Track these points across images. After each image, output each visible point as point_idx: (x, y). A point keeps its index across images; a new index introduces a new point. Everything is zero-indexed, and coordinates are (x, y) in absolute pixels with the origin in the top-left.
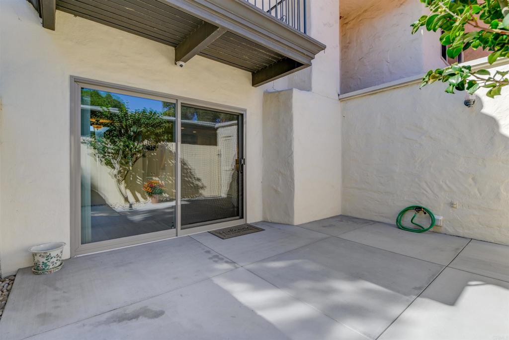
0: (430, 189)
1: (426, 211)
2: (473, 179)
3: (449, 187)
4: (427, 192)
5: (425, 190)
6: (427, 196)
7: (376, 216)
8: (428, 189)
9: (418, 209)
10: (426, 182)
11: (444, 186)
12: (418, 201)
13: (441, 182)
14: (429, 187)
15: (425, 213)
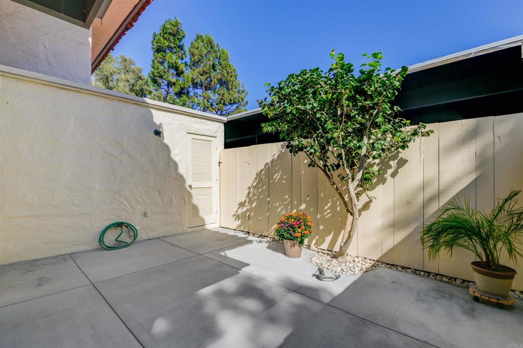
0: (130, 204)
1: (128, 226)
2: (159, 192)
3: (143, 200)
4: (126, 207)
5: (125, 205)
6: (126, 211)
7: (66, 247)
8: (127, 204)
9: (120, 225)
10: (126, 198)
11: (140, 199)
12: (118, 217)
13: (138, 197)
14: (128, 202)
15: (127, 227)
